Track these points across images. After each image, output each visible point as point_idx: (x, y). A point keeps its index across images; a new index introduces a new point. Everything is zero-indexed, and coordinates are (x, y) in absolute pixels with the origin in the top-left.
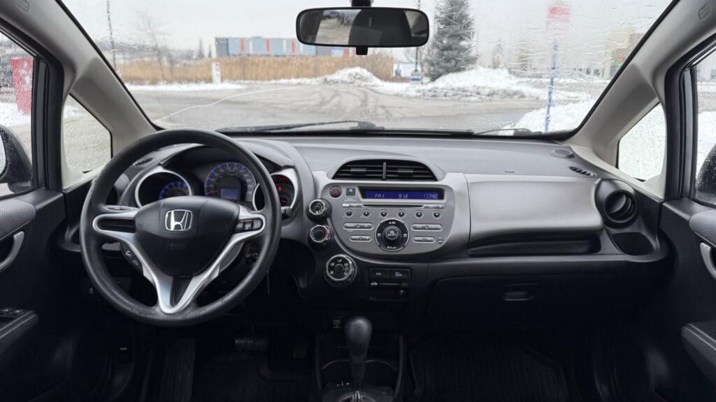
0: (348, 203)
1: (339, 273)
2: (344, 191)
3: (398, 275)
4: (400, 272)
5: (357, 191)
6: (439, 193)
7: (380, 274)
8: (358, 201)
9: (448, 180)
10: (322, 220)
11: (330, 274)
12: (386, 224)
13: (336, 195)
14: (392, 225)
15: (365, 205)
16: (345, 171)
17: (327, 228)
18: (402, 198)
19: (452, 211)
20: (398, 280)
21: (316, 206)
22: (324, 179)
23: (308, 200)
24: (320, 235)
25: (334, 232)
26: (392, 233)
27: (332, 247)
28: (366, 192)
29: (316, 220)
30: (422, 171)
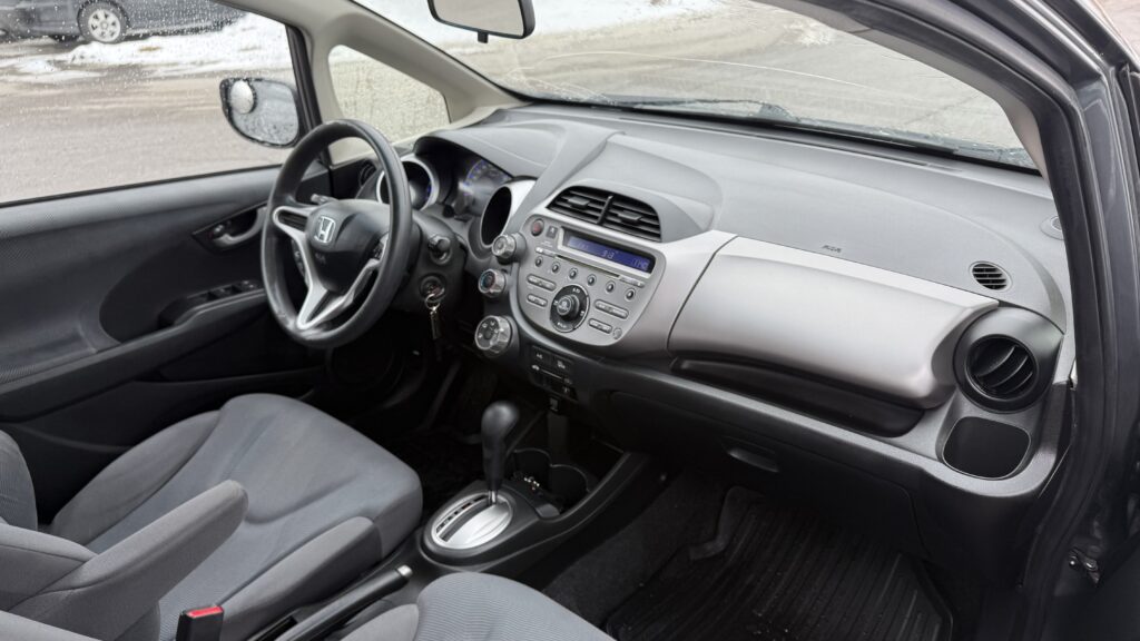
0: (543, 247)
2: (546, 229)
3: (560, 365)
4: (564, 363)
5: (561, 233)
6: (648, 261)
7: (541, 356)
8: (556, 247)
12: (569, 290)
13: (537, 233)
14: (575, 293)
15: (559, 256)
16: (566, 199)
18: (606, 258)
20: (558, 371)
24: (490, 283)
25: (514, 284)
28: (571, 237)
30: (648, 219)
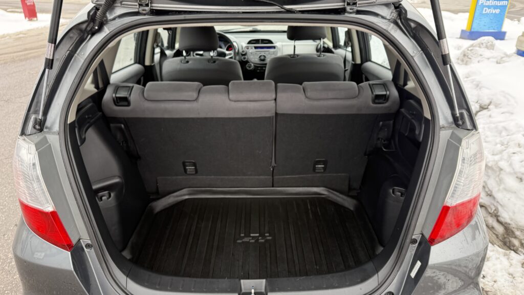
0: (251, 50)
1: (250, 67)
2: (250, 48)
5: (253, 47)
6: (274, 47)
7: (259, 68)
8: (254, 50)
9: (277, 44)
10: (245, 55)
11: (248, 68)
12: (261, 56)
13: (248, 49)
16: (250, 42)
17: (246, 57)
18: (265, 49)
19: (277, 52)
21: (243, 51)
22: (244, 44)
23: (241, 51)
24: (245, 58)
25: (248, 58)
26: (262, 58)
27: (247, 62)
28: (256, 48)
29: (243, 55)
30: (270, 42)
